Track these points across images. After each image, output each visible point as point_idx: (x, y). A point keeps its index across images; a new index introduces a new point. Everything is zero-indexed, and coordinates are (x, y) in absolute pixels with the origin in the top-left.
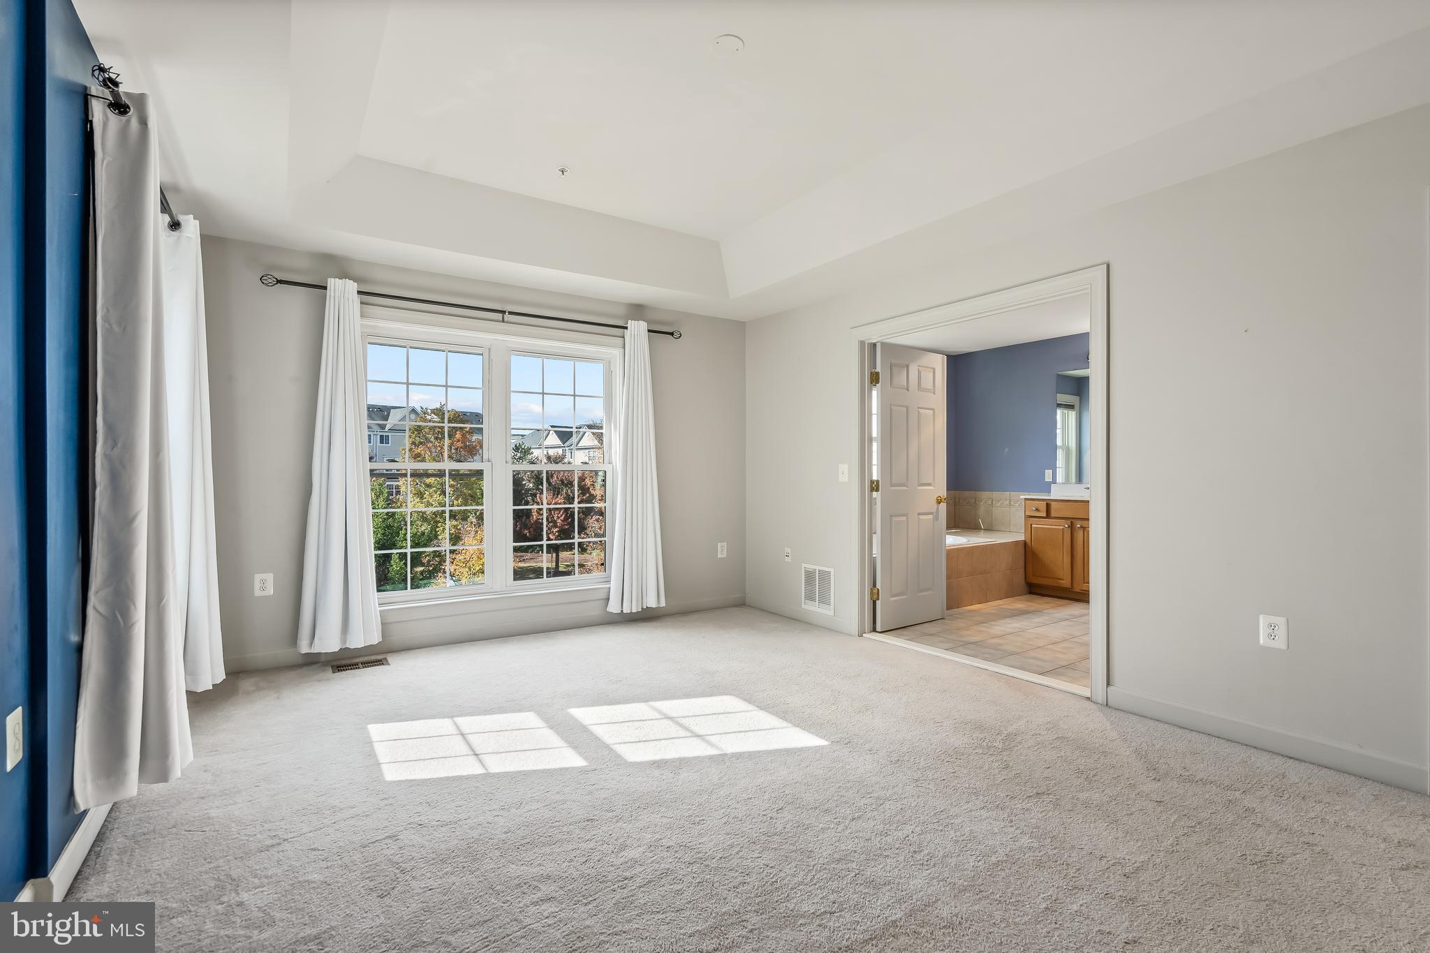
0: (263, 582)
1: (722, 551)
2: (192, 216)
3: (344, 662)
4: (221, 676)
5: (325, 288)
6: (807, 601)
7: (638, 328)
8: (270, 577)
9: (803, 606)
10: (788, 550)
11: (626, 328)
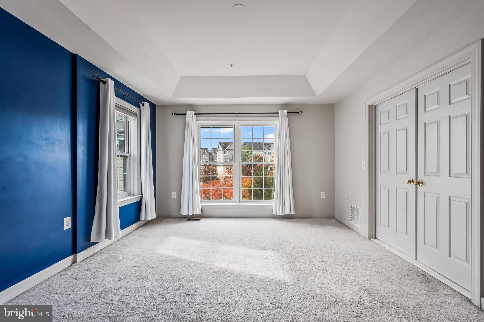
0: (174, 194)
1: (323, 195)
2: (146, 102)
3: (191, 218)
4: (154, 217)
5: (186, 114)
6: (352, 220)
7: (283, 113)
8: (175, 193)
9: (351, 222)
10: (346, 197)
11: (279, 113)
